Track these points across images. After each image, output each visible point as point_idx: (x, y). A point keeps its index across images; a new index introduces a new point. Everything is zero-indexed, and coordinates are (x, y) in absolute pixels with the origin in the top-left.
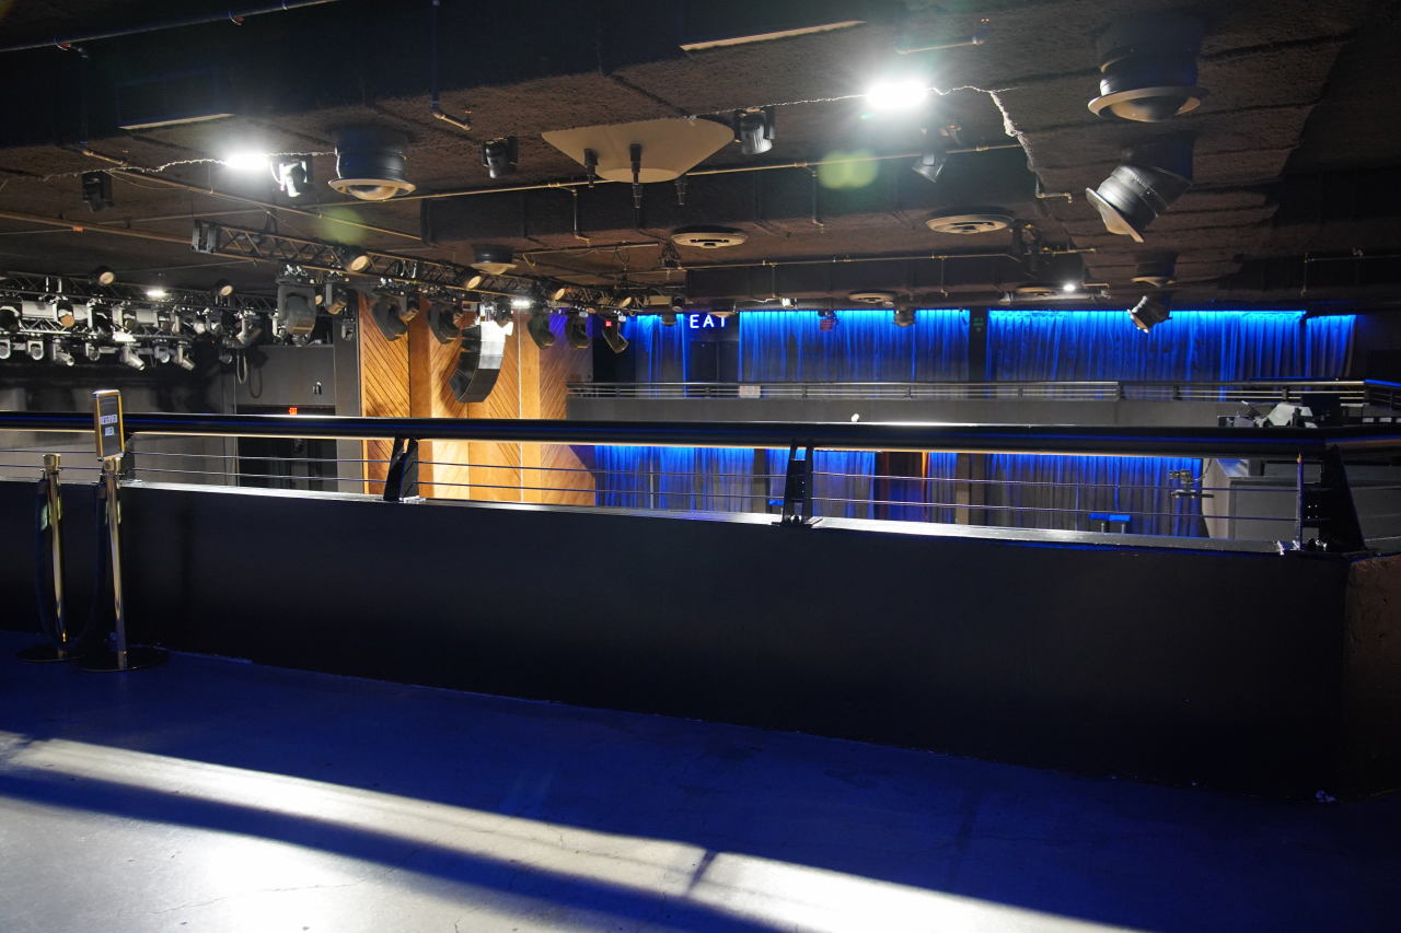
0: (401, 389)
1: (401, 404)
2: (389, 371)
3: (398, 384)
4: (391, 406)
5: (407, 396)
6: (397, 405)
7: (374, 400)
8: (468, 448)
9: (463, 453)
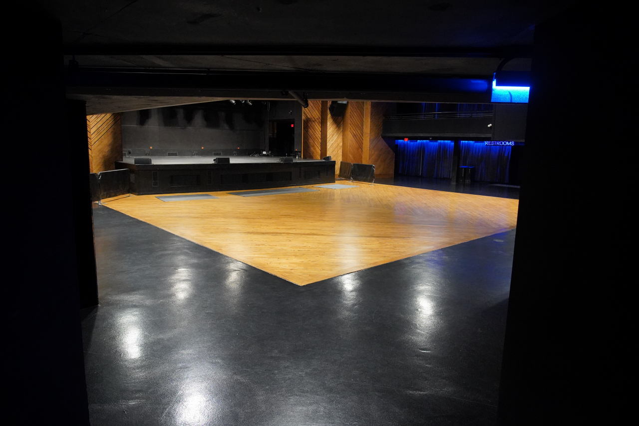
0: (319, 114)
2: (314, 108)
3: (317, 112)
4: (314, 120)
5: (320, 116)
6: (316, 119)
7: (307, 116)
8: (342, 137)
9: (340, 139)
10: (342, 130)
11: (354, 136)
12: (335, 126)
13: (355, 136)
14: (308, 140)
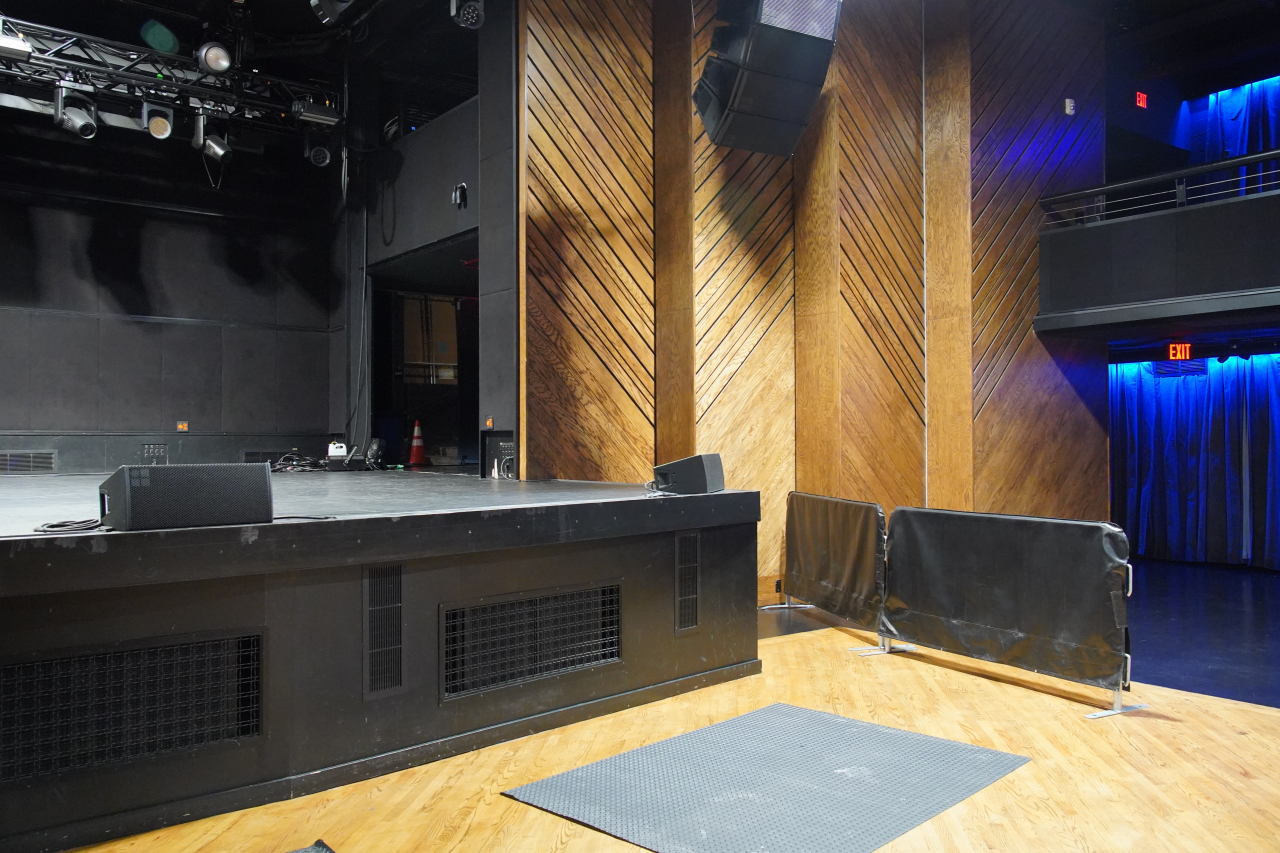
0: (632, 187)
1: (628, 221)
2: (603, 147)
3: (621, 173)
4: (601, 221)
5: (641, 200)
6: (618, 221)
7: (553, 196)
8: (790, 337)
9: (778, 347)
10: (789, 291)
11: (872, 326)
12: (742, 264)
13: (876, 325)
14: (564, 353)
